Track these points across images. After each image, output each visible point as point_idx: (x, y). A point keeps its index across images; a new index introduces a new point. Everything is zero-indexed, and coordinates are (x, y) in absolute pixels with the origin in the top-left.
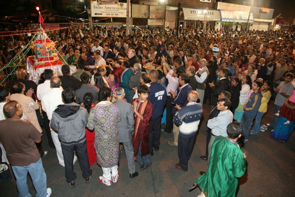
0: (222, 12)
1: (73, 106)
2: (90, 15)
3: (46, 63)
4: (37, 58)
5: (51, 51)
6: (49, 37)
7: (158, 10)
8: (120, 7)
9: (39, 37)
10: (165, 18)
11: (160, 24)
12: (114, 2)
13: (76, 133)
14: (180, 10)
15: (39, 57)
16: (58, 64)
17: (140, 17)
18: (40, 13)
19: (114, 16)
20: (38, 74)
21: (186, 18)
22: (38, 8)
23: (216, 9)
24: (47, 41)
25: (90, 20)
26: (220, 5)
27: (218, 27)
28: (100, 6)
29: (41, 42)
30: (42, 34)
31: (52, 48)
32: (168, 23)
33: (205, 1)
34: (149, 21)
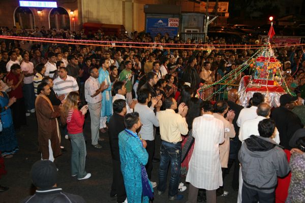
1: (266, 141)
3: (262, 87)
4: (253, 79)
5: (273, 73)
6: (275, 55)
9: (263, 54)
13: (260, 176)
15: (256, 78)
16: (277, 91)
18: (272, 23)
20: (248, 98)
22: (271, 18)
24: (272, 60)
29: (264, 60)
30: (268, 50)
31: (275, 70)
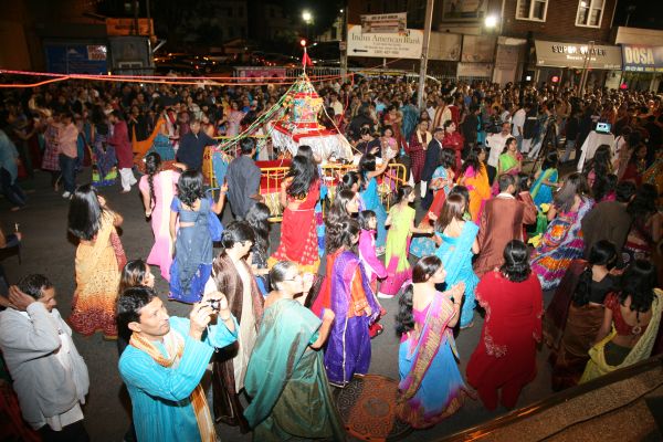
0: (627, 50)
2: (345, 52)
7: (480, 43)
8: (402, 37)
10: (493, 62)
11: (482, 73)
12: (397, 29)
14: (530, 44)
17: (442, 59)
18: (305, 49)
19: (391, 55)
21: (540, 63)
22: (303, 43)
23: (613, 44)
24: (314, 96)
25: (343, 61)
26: (622, 35)
28: (366, 35)
29: (303, 97)
30: (305, 84)
32: (500, 72)
33: (588, 25)
34: (460, 67)
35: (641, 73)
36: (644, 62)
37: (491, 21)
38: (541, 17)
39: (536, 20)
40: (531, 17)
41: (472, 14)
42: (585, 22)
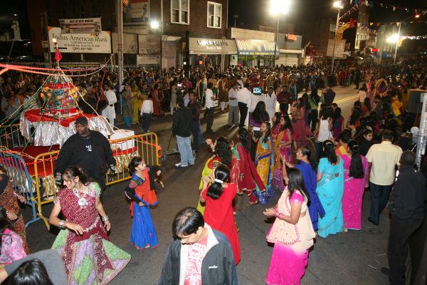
0: (238, 42)
2: (47, 50)
7: (150, 40)
8: (94, 37)
10: (161, 53)
11: (154, 61)
12: (92, 30)
17: (125, 53)
19: (86, 51)
21: (191, 53)
22: (54, 40)
23: (230, 38)
25: (48, 57)
26: (235, 32)
27: (234, 63)
28: (64, 35)
32: (166, 60)
33: (214, 27)
34: (139, 58)
35: (248, 56)
36: (249, 49)
37: (155, 24)
38: (186, 22)
39: (184, 23)
40: (181, 22)
41: (140, 20)
42: (212, 25)
